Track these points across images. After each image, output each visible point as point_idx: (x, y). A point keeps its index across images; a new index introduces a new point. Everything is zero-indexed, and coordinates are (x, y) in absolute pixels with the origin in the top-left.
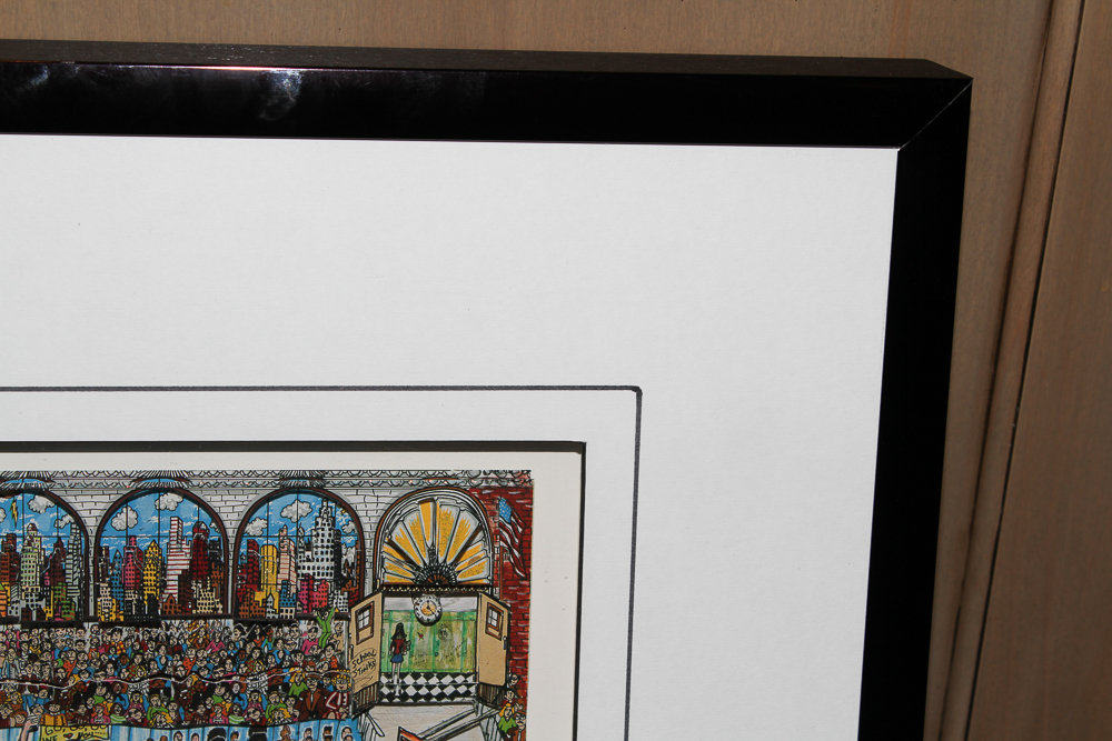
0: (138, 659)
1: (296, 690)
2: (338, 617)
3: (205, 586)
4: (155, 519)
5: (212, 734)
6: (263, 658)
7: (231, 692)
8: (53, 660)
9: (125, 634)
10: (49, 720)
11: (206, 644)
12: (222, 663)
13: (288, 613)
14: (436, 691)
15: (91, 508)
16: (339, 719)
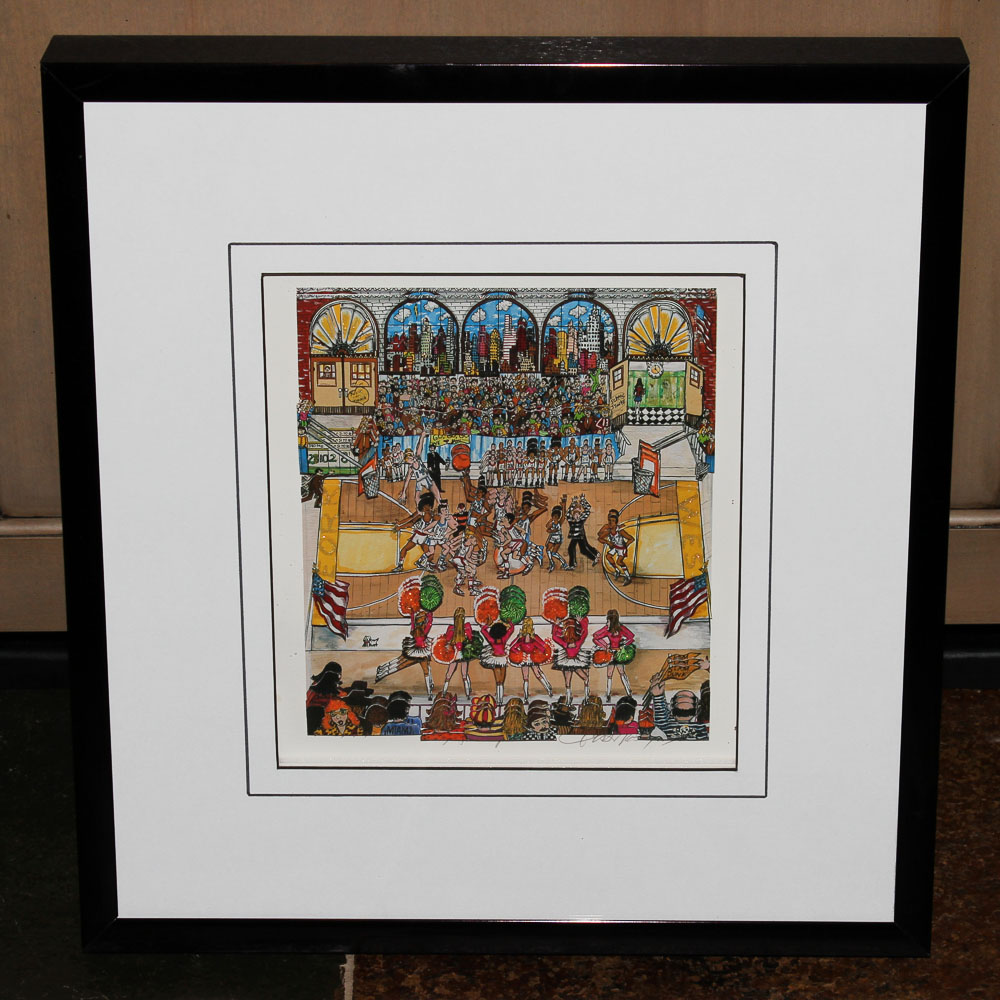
0: (487, 397)
1: (579, 417)
2: (602, 373)
3: (525, 355)
4: (496, 316)
5: (530, 441)
6: (559, 397)
7: (541, 418)
8: (439, 397)
9: (479, 383)
10: (436, 431)
11: (526, 389)
12: (535, 400)
13: (573, 371)
14: (661, 419)
15: (460, 310)
16: (604, 434)
